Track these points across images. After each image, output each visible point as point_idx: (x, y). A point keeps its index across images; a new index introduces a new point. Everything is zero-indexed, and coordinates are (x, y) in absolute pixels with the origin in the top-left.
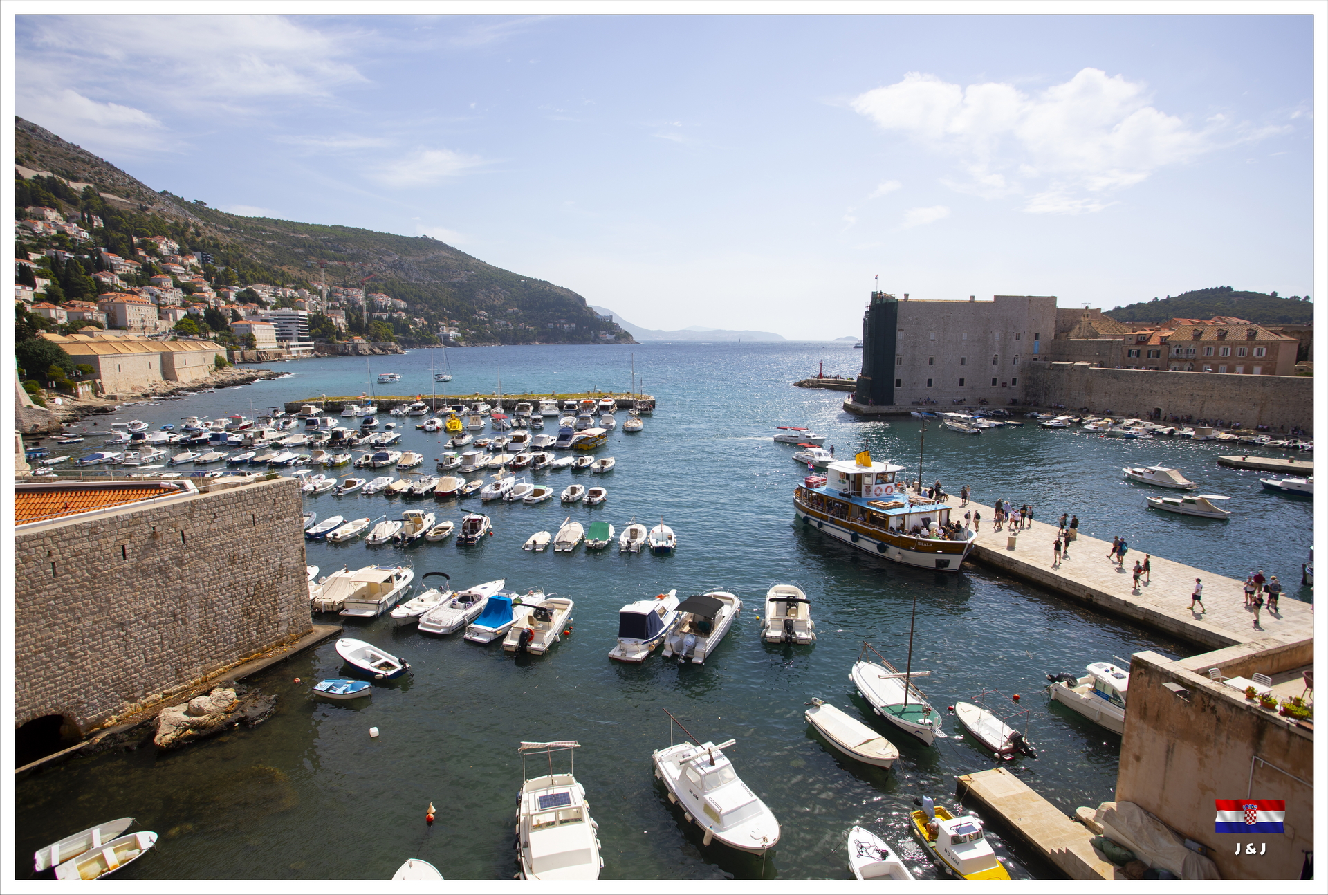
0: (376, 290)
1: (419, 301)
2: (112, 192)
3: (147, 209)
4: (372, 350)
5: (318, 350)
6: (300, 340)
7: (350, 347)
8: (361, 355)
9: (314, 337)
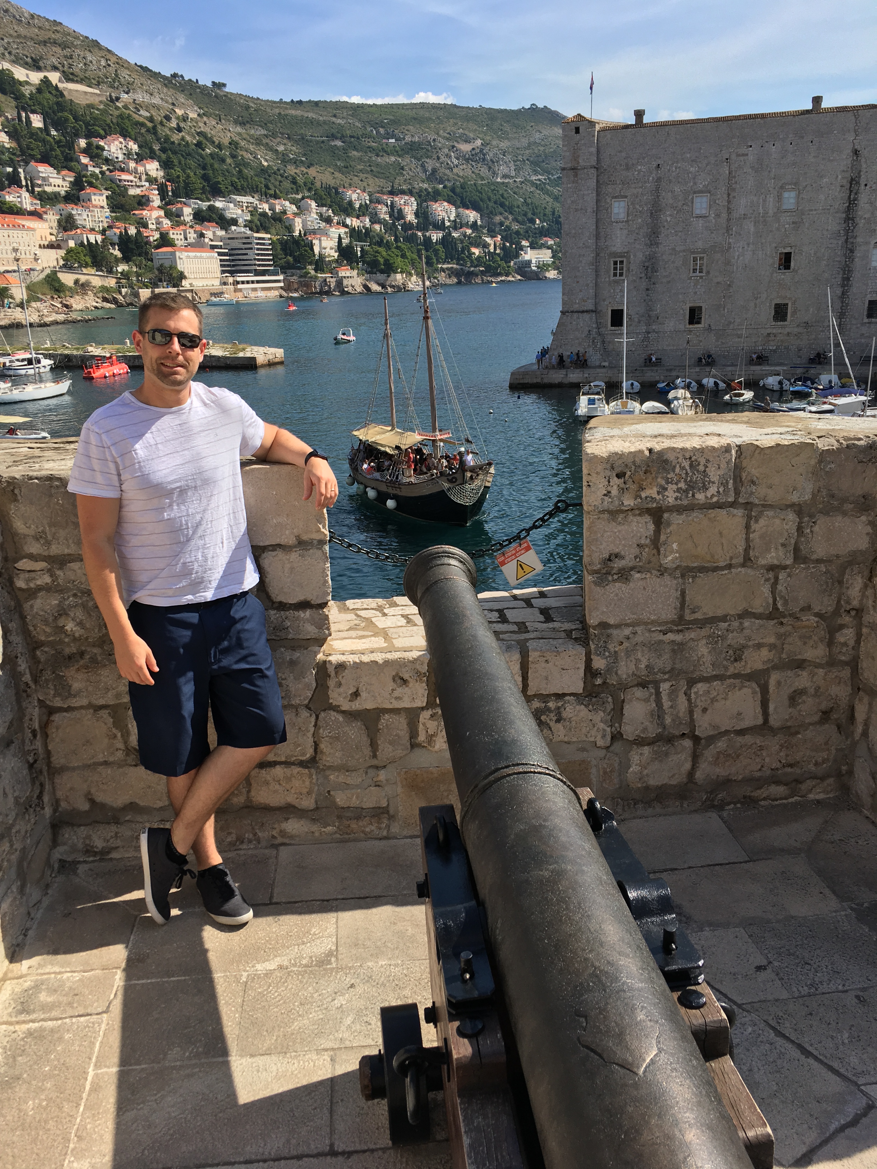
0: (436, 196)
1: (501, 209)
2: (81, 81)
3: (118, 99)
4: (366, 287)
5: (287, 288)
6: (257, 273)
7: (333, 282)
8: (348, 293)
9: (284, 269)
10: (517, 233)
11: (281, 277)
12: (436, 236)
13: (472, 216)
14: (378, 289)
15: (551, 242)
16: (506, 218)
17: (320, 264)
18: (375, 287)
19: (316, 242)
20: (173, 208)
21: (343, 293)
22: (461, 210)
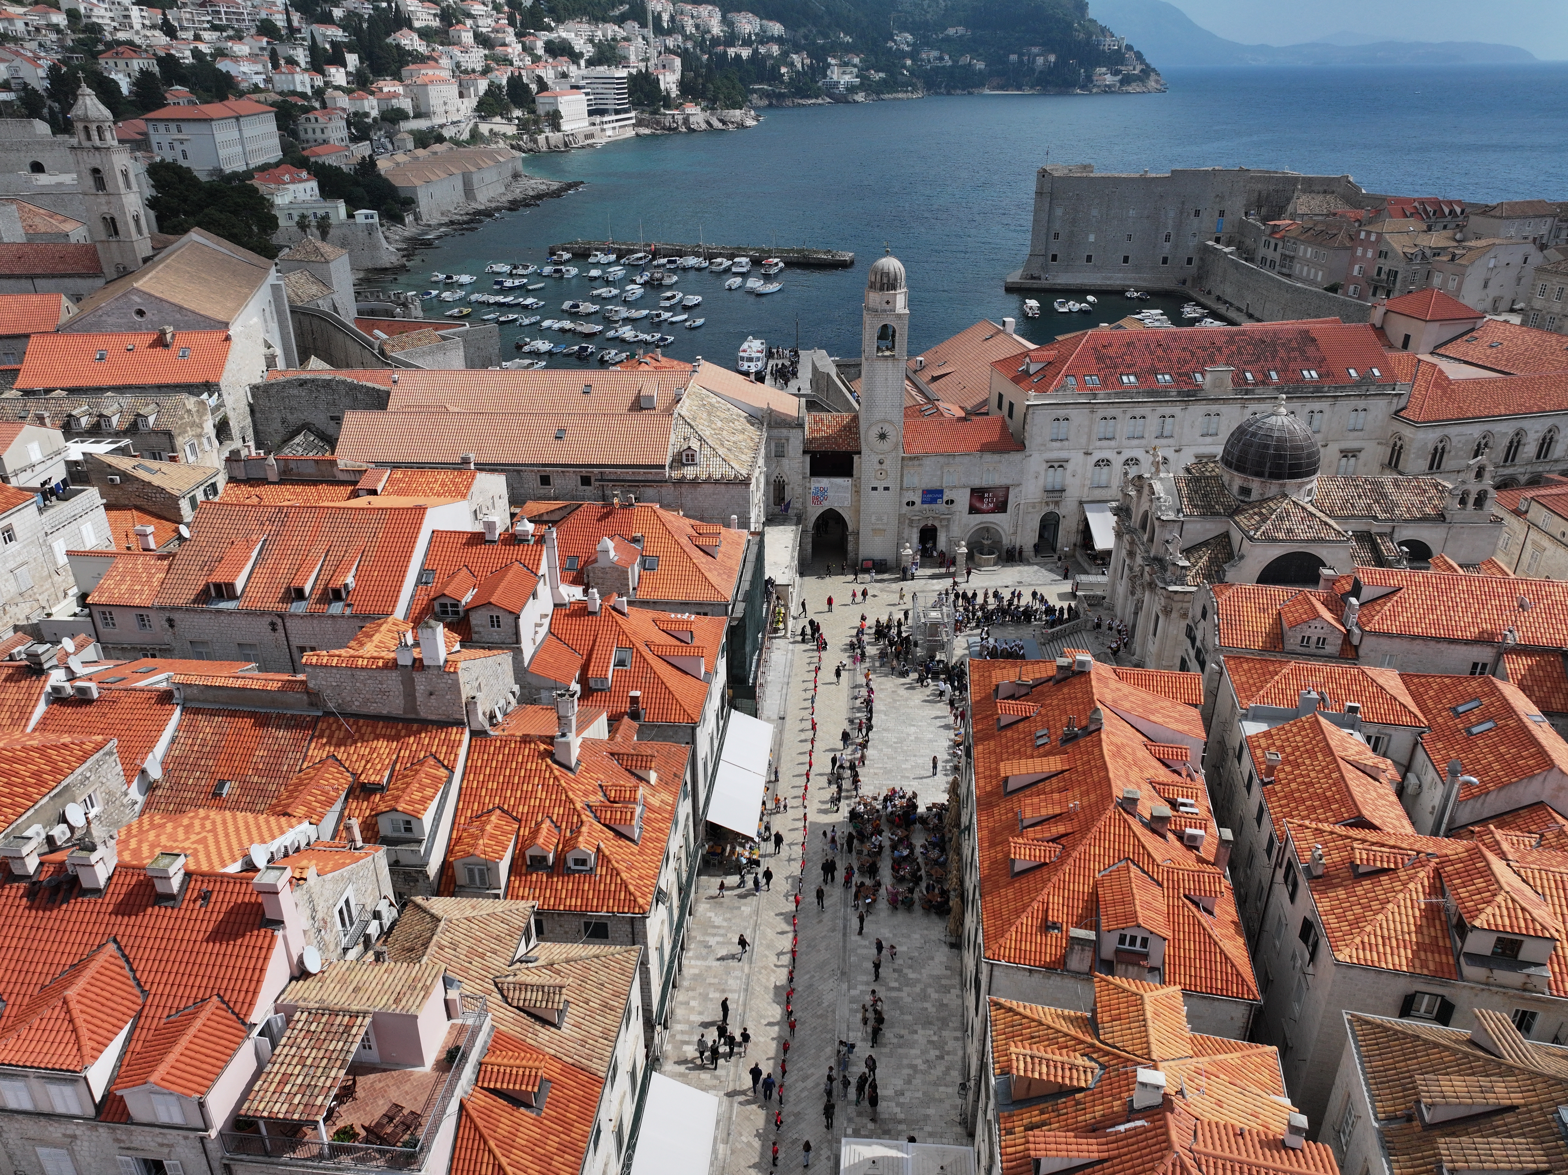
0: (738, 7)
1: (803, 22)
4: (708, 123)
5: (639, 123)
6: (617, 112)
7: (680, 118)
8: (694, 130)
9: (636, 104)
10: (823, 47)
11: (633, 114)
12: (745, 53)
13: (776, 28)
14: (720, 125)
15: (856, 60)
16: (810, 31)
17: (667, 101)
18: (717, 124)
19: (661, 77)
20: (527, 40)
21: (691, 131)
22: (765, 22)
